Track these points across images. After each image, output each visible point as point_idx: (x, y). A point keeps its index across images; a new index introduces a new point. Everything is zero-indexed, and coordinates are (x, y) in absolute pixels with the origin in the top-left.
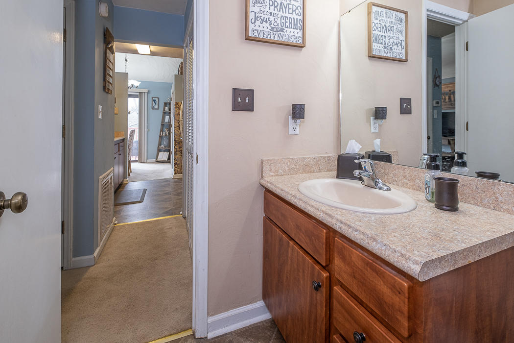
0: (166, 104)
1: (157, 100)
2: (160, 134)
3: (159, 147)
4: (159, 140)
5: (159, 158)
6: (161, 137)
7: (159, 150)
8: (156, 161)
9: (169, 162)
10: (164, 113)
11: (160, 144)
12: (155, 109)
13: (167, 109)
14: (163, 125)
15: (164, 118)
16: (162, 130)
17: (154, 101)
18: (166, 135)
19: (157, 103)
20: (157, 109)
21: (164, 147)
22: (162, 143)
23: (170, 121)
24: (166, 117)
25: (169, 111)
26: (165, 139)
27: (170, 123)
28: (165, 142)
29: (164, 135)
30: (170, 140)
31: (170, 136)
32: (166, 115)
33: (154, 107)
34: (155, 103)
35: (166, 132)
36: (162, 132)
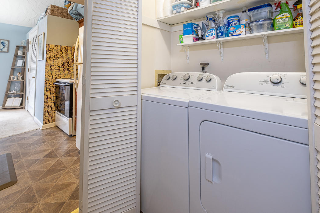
0: (18, 48)
1: (6, 42)
2: (10, 79)
3: (7, 92)
4: (8, 85)
5: (8, 105)
6: (10, 82)
7: (7, 96)
8: (2, 109)
9: (22, 108)
10: (16, 57)
11: (8, 89)
12: (4, 52)
13: (20, 53)
14: (13, 69)
15: (15, 62)
16: (12, 74)
17: (3, 43)
18: (18, 79)
19: (7, 46)
20: (6, 52)
21: (15, 93)
22: (12, 88)
23: (24, 65)
24: (19, 60)
25: (23, 55)
26: (16, 83)
27: (24, 67)
28: (17, 87)
29: (15, 79)
30: (23, 84)
31: (23, 80)
32: (18, 59)
33: (2, 50)
34: (3, 45)
35: (18, 77)
36: (12, 77)
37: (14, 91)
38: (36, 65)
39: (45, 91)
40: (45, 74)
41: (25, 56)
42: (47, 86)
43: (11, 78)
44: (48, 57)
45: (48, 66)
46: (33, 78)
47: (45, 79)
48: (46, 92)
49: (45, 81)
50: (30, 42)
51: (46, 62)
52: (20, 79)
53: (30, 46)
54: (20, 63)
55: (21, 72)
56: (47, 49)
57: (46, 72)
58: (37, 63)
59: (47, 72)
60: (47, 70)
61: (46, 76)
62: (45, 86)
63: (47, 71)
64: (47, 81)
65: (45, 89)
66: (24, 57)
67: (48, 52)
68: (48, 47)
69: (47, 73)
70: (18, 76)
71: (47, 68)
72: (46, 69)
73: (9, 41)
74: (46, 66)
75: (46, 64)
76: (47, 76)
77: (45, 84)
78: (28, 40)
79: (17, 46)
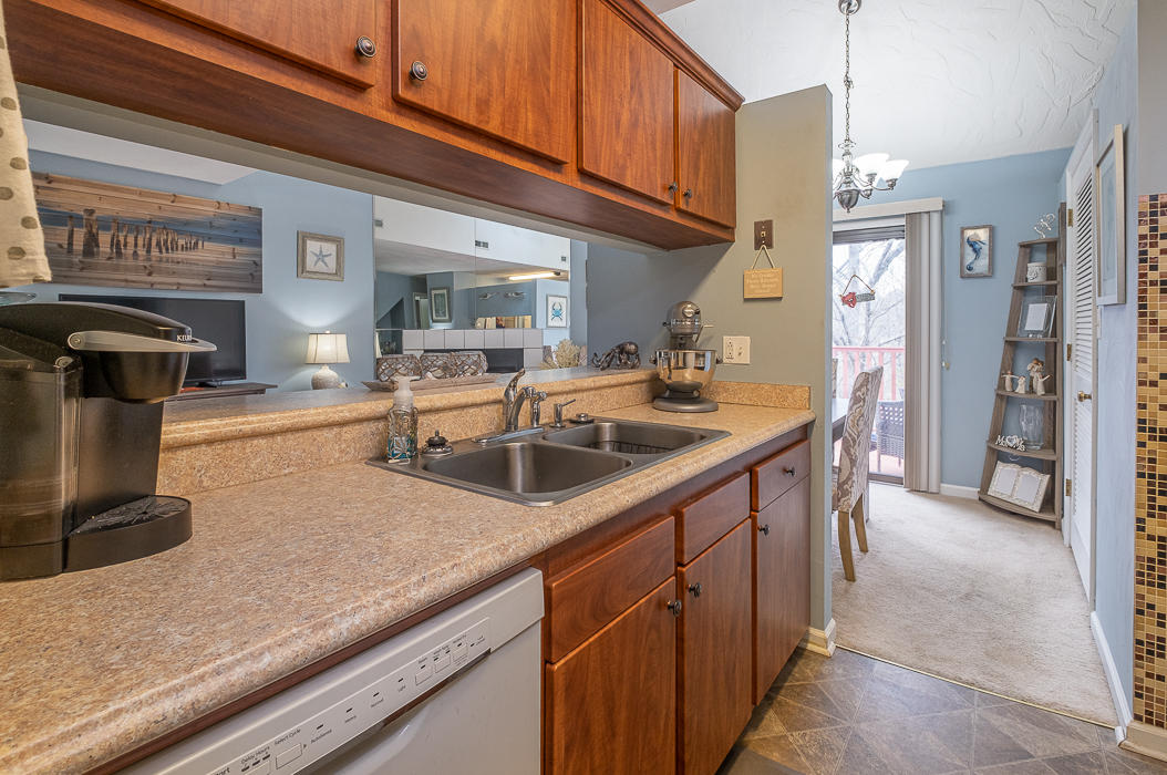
0: (1028, 249)
2: (1001, 385)
3: (993, 438)
4: (997, 410)
5: (999, 491)
6: (1005, 400)
7: (997, 456)
8: (981, 501)
9: (1052, 524)
10: (1023, 290)
11: (998, 429)
13: (1035, 272)
14: (1013, 346)
15: (1017, 316)
16: (1009, 366)
18: (1031, 390)
20: (985, 276)
21: (1021, 447)
22: (1012, 424)
23: (1055, 324)
24: (1031, 306)
25: (1048, 280)
26: (1024, 407)
27: (1054, 334)
28: (1028, 422)
29: (1021, 389)
30: (1053, 414)
31: (1053, 398)
32: (1029, 298)
33: (970, 269)
34: (975, 250)
35: (1032, 378)
36: (1008, 377)
37: (1016, 440)
38: (1095, 333)
39: (1139, 506)
40: (1139, 397)
41: (1056, 286)
42: (1152, 476)
43: (1004, 379)
44: (1153, 283)
45: (1154, 345)
46: (1081, 398)
47: (1141, 430)
48: (1151, 515)
49: (1141, 444)
50: (1071, 211)
51: (1142, 315)
52: (1040, 389)
53: (1072, 233)
54: (1036, 316)
55: (1042, 359)
56: (1145, 230)
57: (1141, 383)
58: (1095, 319)
59: (1154, 384)
60: (1154, 369)
61: (1142, 406)
62: (1141, 475)
63: (1153, 376)
64: (1150, 445)
65: (1138, 491)
66: (1051, 289)
67: (1154, 245)
68: (1155, 214)
69: (1148, 391)
70: (1031, 374)
71: (1147, 352)
72: (1142, 360)
73: (992, 230)
74: (1140, 346)
75: (1141, 330)
76: (1152, 407)
77: (1139, 459)
78: (1064, 205)
79: (1023, 246)
